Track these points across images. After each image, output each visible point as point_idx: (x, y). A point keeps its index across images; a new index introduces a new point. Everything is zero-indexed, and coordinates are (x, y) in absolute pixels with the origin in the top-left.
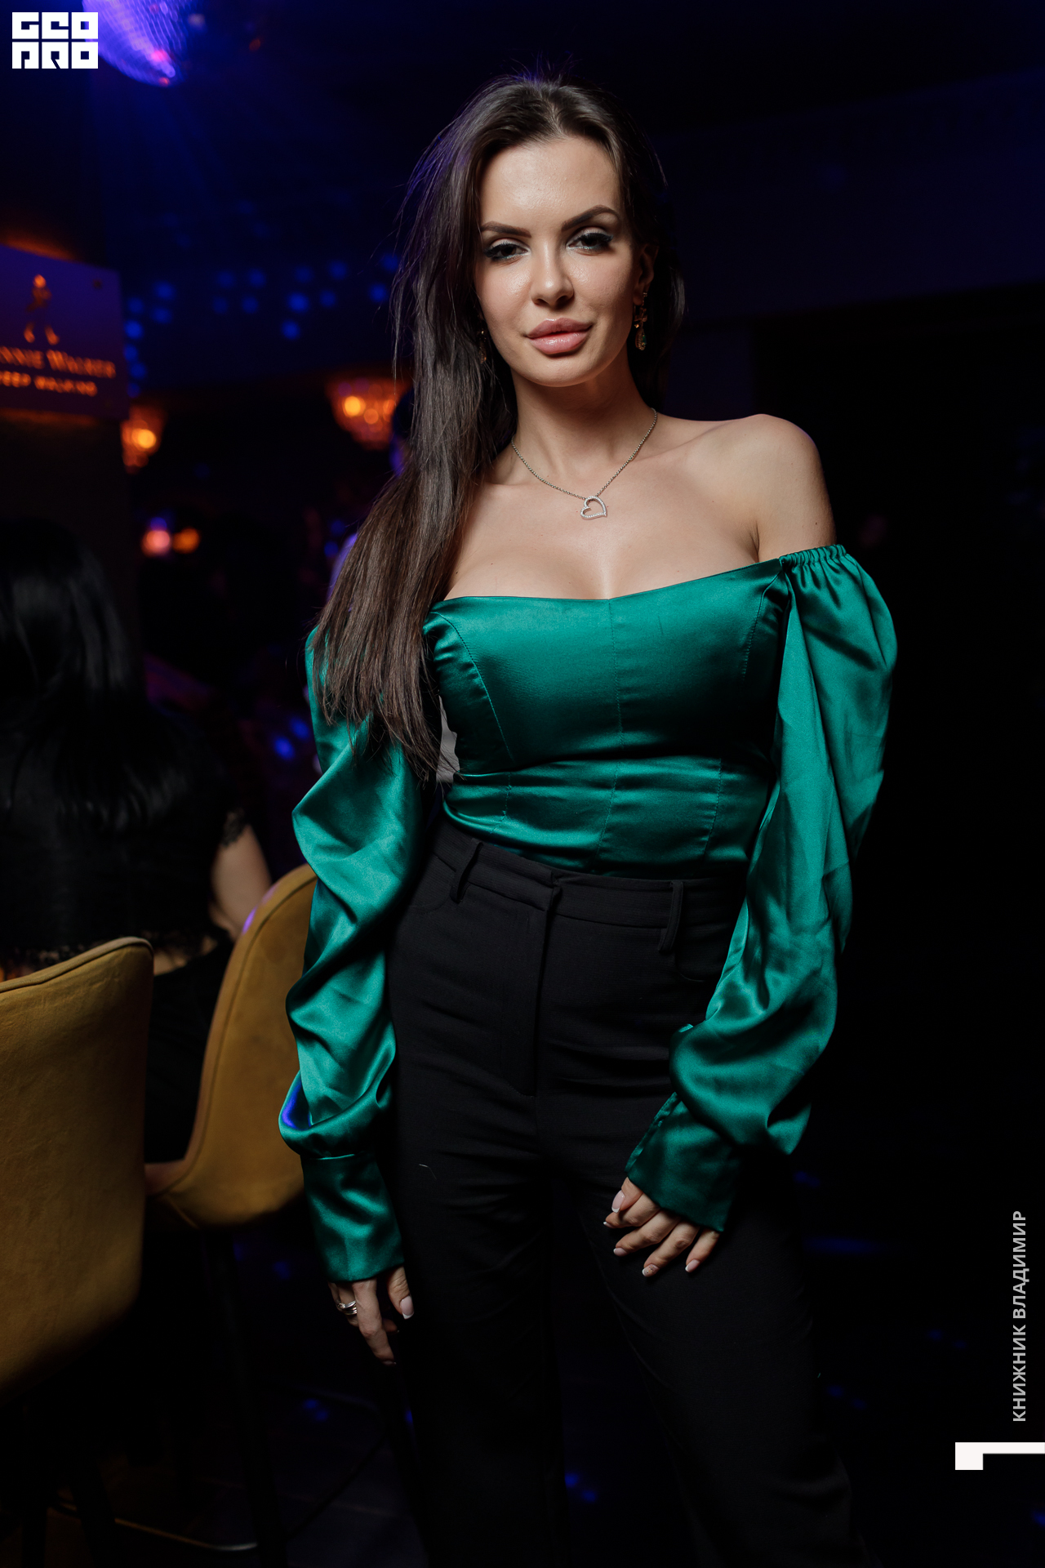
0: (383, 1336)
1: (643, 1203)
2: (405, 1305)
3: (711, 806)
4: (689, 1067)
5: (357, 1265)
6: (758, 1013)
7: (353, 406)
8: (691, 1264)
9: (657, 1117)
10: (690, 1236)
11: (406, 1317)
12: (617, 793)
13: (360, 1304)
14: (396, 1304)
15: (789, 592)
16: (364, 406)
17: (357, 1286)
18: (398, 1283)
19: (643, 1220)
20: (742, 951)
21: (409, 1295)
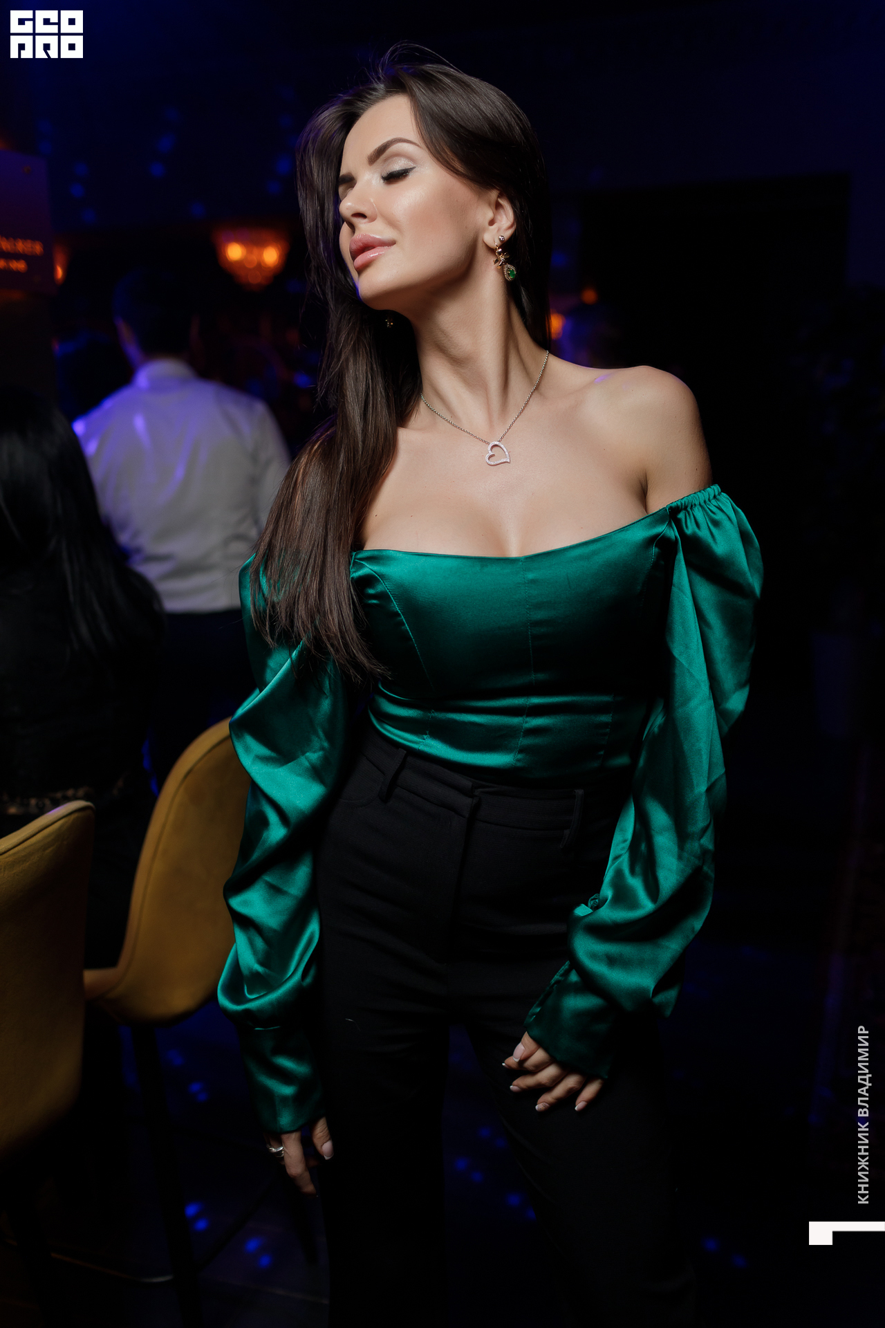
0: (307, 1175)
1: (540, 1055)
2: (326, 1148)
3: (606, 725)
4: (584, 947)
5: (285, 1119)
6: (647, 906)
7: (235, 252)
8: (579, 1105)
9: (553, 981)
10: (580, 1083)
11: (326, 1158)
12: (528, 719)
13: (287, 1151)
14: (319, 1148)
15: (676, 537)
16: (245, 252)
17: (284, 1137)
18: (321, 1130)
19: (540, 1067)
20: (628, 843)
21: (329, 1139)
